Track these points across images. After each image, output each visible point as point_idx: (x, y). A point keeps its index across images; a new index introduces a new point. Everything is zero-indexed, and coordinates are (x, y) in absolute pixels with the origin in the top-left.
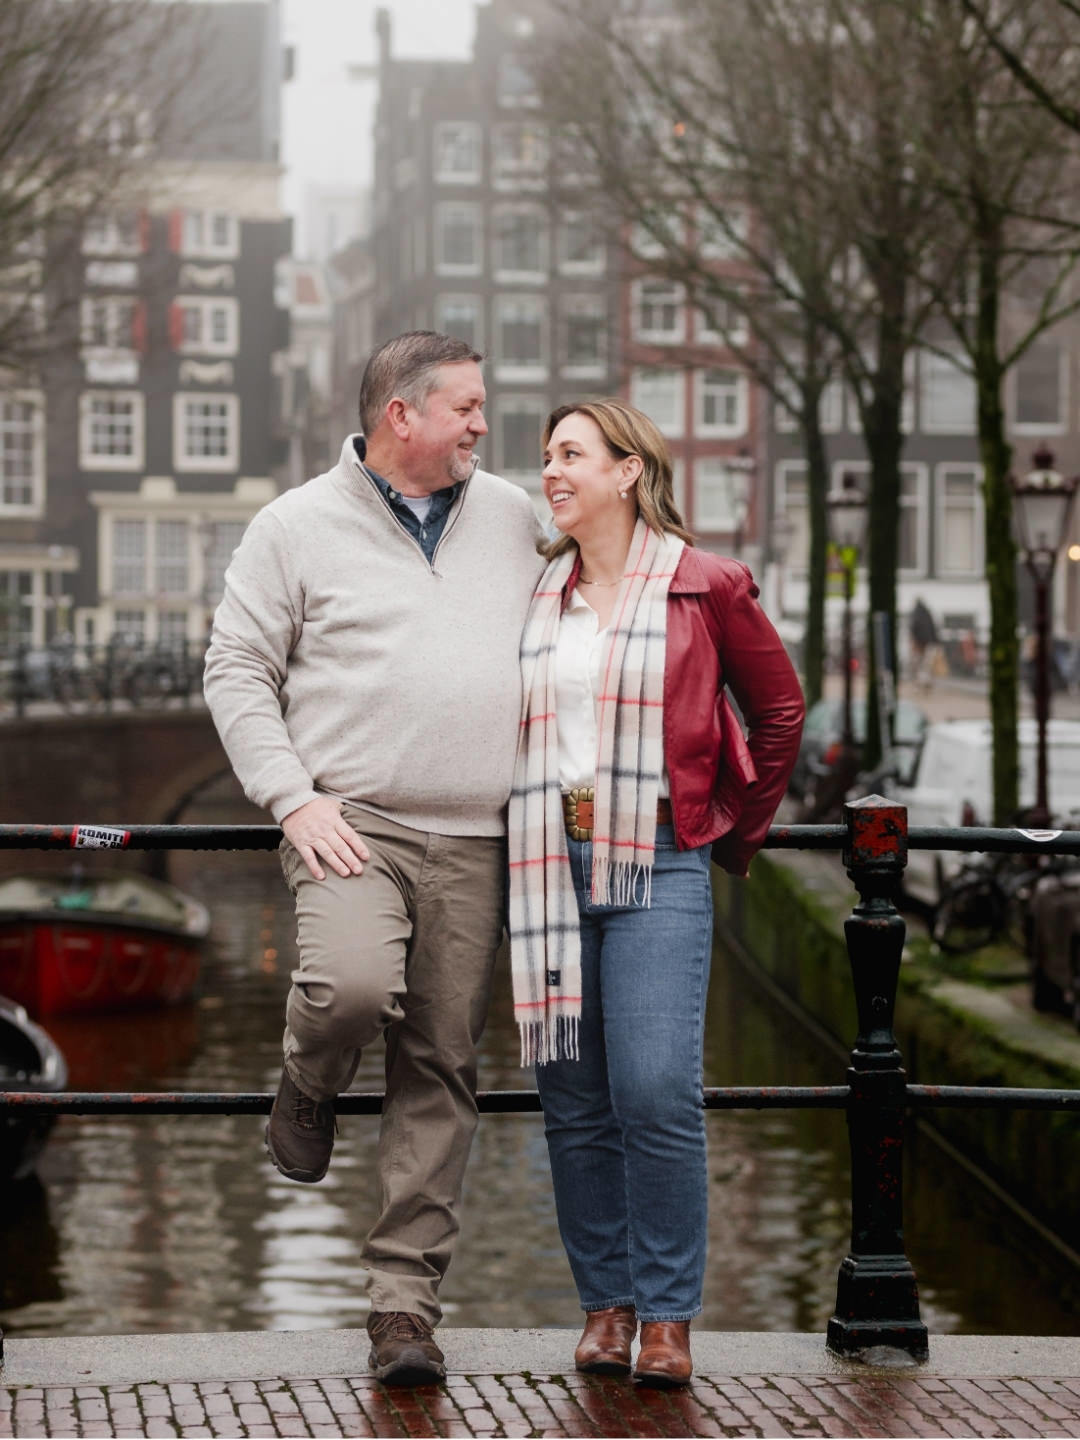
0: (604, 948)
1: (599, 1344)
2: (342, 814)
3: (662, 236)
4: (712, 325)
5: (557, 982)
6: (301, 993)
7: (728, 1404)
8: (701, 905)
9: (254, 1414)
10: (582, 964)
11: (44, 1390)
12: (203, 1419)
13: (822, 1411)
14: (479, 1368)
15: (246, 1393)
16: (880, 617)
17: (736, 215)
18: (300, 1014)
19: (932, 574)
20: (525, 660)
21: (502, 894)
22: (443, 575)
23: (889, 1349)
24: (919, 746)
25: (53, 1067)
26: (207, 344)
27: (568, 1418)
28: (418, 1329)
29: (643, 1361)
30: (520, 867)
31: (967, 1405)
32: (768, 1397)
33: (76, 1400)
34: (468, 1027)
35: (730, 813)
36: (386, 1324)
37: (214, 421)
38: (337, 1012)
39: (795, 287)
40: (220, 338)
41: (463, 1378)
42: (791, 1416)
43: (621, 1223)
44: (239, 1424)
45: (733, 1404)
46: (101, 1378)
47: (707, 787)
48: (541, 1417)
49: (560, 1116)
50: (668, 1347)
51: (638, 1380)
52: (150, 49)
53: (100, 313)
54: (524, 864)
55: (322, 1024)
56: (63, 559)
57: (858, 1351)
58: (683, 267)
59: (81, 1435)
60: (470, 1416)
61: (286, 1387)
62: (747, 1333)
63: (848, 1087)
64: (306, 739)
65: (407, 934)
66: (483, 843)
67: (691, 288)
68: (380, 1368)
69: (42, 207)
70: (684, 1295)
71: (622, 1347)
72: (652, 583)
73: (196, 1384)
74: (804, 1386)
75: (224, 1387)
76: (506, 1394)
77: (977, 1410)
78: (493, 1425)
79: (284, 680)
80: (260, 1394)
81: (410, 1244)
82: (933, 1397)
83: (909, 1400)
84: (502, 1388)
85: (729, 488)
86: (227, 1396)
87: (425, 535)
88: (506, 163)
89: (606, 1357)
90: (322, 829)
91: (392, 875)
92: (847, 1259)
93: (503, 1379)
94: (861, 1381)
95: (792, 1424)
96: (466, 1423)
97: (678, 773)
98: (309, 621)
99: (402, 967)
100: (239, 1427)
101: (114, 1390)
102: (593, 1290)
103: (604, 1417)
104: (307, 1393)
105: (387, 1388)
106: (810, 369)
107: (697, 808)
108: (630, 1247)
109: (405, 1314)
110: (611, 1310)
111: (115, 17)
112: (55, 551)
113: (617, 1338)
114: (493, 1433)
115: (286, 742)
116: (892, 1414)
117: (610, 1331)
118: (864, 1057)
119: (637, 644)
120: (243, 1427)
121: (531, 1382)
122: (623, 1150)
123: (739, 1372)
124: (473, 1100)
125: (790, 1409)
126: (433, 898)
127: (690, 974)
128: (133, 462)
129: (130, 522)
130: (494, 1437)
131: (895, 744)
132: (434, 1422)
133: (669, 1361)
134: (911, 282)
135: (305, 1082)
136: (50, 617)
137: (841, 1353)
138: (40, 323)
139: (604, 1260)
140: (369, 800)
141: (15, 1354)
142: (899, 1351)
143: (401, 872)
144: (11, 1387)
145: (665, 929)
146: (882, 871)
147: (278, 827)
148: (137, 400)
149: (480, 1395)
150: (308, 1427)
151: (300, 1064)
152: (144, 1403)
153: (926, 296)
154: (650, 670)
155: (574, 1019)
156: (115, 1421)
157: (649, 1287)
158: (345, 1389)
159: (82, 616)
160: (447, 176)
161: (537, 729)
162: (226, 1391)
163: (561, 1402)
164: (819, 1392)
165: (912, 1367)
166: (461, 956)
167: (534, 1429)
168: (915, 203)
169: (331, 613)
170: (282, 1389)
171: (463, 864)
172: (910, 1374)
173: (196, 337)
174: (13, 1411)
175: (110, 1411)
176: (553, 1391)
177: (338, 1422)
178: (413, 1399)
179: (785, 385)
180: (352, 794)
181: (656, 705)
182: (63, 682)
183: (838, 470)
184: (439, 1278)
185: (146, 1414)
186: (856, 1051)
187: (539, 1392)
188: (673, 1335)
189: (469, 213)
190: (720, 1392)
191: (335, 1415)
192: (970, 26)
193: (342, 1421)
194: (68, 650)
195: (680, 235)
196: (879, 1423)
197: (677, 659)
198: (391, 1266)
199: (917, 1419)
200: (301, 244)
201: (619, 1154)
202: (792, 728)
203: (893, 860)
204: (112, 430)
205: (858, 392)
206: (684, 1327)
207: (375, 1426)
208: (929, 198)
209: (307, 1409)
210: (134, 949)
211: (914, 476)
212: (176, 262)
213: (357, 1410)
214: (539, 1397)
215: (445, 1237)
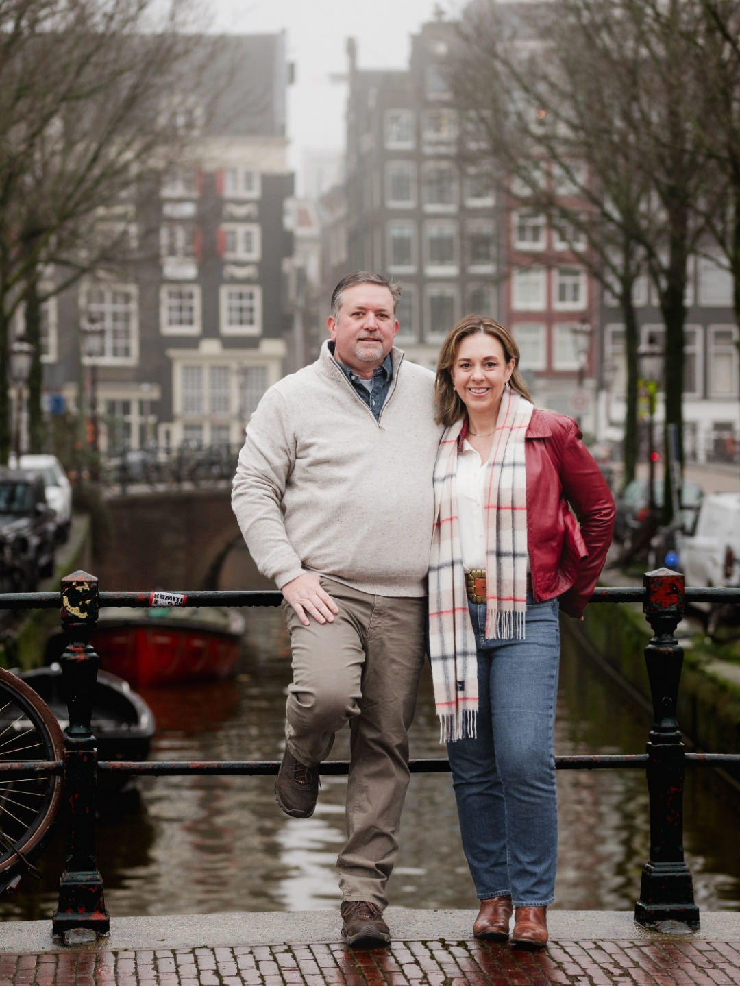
0: (492, 667)
1: (489, 921)
2: (321, 583)
3: (530, 183)
4: (563, 238)
5: (462, 689)
6: (295, 698)
7: (571, 960)
8: (555, 642)
9: (269, 968)
10: (478, 677)
11: (135, 952)
12: (236, 971)
13: (631, 965)
14: (412, 937)
15: (263, 954)
16: (672, 428)
17: (578, 169)
18: (294, 711)
19: (706, 396)
20: (436, 484)
21: (423, 633)
22: (385, 428)
23: (675, 922)
24: (697, 509)
25: (146, 721)
26: (241, 254)
27: (469, 970)
28: (374, 913)
29: (517, 931)
30: (436, 616)
31: (725, 960)
32: (597, 955)
33: (155, 959)
34: (402, 719)
35: (570, 578)
36: (352, 909)
37: (246, 303)
38: (317, 710)
39: (616, 215)
40: (249, 250)
41: (402, 943)
42: (611, 968)
43: (502, 843)
44: (259, 975)
45: (574, 960)
46: (171, 943)
47: (554, 561)
48: (452, 970)
49: (464, 775)
50: (532, 923)
51: (514, 944)
52: (202, 68)
53: (172, 235)
54: (440, 613)
55: (308, 718)
56: (150, 392)
57: (655, 924)
58: (544, 203)
59: (158, 983)
60: (406, 969)
61: (289, 950)
62: (584, 911)
63: (647, 755)
64: (298, 534)
65: (362, 660)
66: (410, 601)
67: (550, 217)
68: (348, 937)
69: (134, 169)
70: (543, 890)
71: (503, 922)
72: (514, 432)
73: (232, 948)
74: (619, 947)
75: (250, 950)
76: (428, 954)
77: (730, 963)
78: (421, 975)
79: (282, 496)
80: (272, 954)
81: (367, 858)
82: (703, 955)
83: (687, 956)
84: (427, 950)
85: (575, 343)
86: (251, 956)
87: (374, 403)
88: (430, 135)
89: (493, 929)
90: (308, 593)
91: (352, 622)
92: (647, 865)
93: (427, 944)
94: (656, 944)
95: (612, 973)
96: (403, 974)
97: (536, 552)
98: (300, 458)
99: (359, 681)
100: (259, 977)
101: (180, 952)
102: (484, 885)
103: (492, 969)
104: (303, 954)
105: (353, 950)
106: (627, 267)
107: (548, 575)
108: (508, 859)
109: (364, 902)
110: (496, 899)
111: (179, 48)
112: (146, 387)
113: (501, 917)
114: (420, 981)
115: (284, 537)
116: (676, 966)
117: (495, 912)
118: (658, 736)
119: (507, 471)
120: (261, 977)
121: (445, 945)
122: (503, 796)
123: (578, 938)
124: (407, 766)
125: (611, 963)
126: (378, 637)
127: (547, 685)
128: (194, 330)
129: (193, 368)
130: (421, 983)
131: (682, 508)
132: (383, 973)
133: (533, 932)
134: (690, 213)
135: (299, 754)
136: (143, 429)
137: (644, 925)
138: (134, 244)
139: (492, 866)
140: (337, 574)
141: (117, 928)
142: (680, 923)
143: (358, 621)
144: (114, 950)
145: (531, 656)
146: (669, 617)
147: (279, 591)
148: (196, 290)
149: (412, 955)
150: (302, 976)
151: (296, 743)
152: (199, 961)
153: (701, 221)
154: (517, 486)
155: (473, 712)
156: (180, 973)
157: (521, 885)
158: (327, 951)
159: (163, 428)
160: (393, 145)
161: (445, 527)
162: (251, 953)
163: (464, 959)
164: (629, 952)
165: (689, 933)
166: (397, 674)
167: (447, 978)
168: (693, 161)
169: (314, 454)
170: (286, 951)
171: (398, 615)
172: (688, 938)
173: (233, 249)
174: (116, 966)
175: (177, 966)
176: (459, 952)
177: (322, 973)
178: (370, 958)
179: (611, 279)
180: (326, 571)
181: (522, 509)
182: (151, 472)
183: (645, 331)
184: (385, 879)
185: (200, 968)
186: (652, 732)
187: (450, 953)
188: (536, 915)
189: (408, 168)
190: (566, 952)
191: (320, 968)
192: (727, 48)
193: (324, 972)
194: (154, 451)
195: (542, 183)
196: (667, 972)
197: (534, 479)
198: (356, 871)
199: (691, 969)
200: (301, 188)
201: (501, 799)
202: (608, 521)
203: (675, 609)
204: (180, 309)
205: (657, 282)
206: (543, 910)
207: (345, 976)
208: (700, 159)
209: (302, 965)
210: (198, 643)
211: (693, 334)
212: (221, 202)
213: (334, 965)
214: (450, 956)
215: (390, 853)
